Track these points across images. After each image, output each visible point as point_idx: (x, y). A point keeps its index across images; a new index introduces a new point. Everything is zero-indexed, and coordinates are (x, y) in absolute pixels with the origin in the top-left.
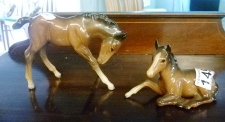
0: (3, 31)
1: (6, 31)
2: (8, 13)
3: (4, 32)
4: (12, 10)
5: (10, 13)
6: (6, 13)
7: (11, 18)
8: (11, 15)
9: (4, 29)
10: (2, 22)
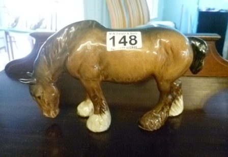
0: (7, 42)
1: (11, 42)
2: (13, 24)
3: (9, 43)
4: (16, 21)
5: (15, 24)
6: (11, 24)
7: (16, 29)
8: (15, 26)
9: (8, 40)
10: (7, 33)
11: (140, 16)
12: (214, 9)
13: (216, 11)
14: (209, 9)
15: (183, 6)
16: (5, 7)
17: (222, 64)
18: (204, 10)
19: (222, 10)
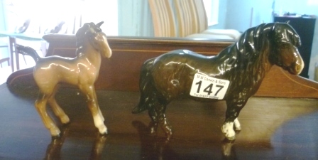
0: (12, 52)
2: (22, 28)
3: (14, 54)
4: (26, 25)
5: (24, 28)
6: (18, 28)
7: (25, 34)
8: (24, 31)
9: (14, 49)
10: (12, 40)
11: (193, 22)
12: (295, 14)
13: (297, 16)
14: (288, 14)
15: (252, 9)
16: (12, 5)
17: (293, 80)
18: (281, 15)
19: (305, 15)
